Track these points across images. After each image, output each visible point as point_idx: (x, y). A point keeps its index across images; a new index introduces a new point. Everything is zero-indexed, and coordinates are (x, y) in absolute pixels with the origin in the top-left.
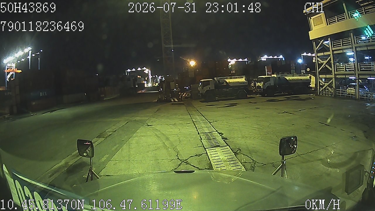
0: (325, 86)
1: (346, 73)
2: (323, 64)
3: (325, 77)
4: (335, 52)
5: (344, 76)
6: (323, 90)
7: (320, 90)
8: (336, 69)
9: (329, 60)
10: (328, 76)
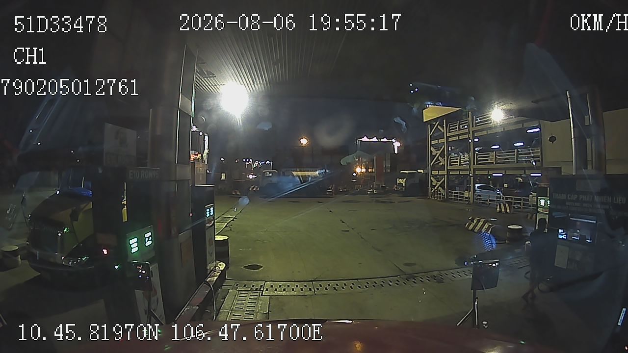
0: (437, 187)
1: (461, 167)
2: (436, 155)
3: (437, 174)
4: (450, 139)
5: (457, 173)
6: (435, 190)
7: (433, 191)
8: (451, 163)
9: (442, 151)
10: (441, 173)
